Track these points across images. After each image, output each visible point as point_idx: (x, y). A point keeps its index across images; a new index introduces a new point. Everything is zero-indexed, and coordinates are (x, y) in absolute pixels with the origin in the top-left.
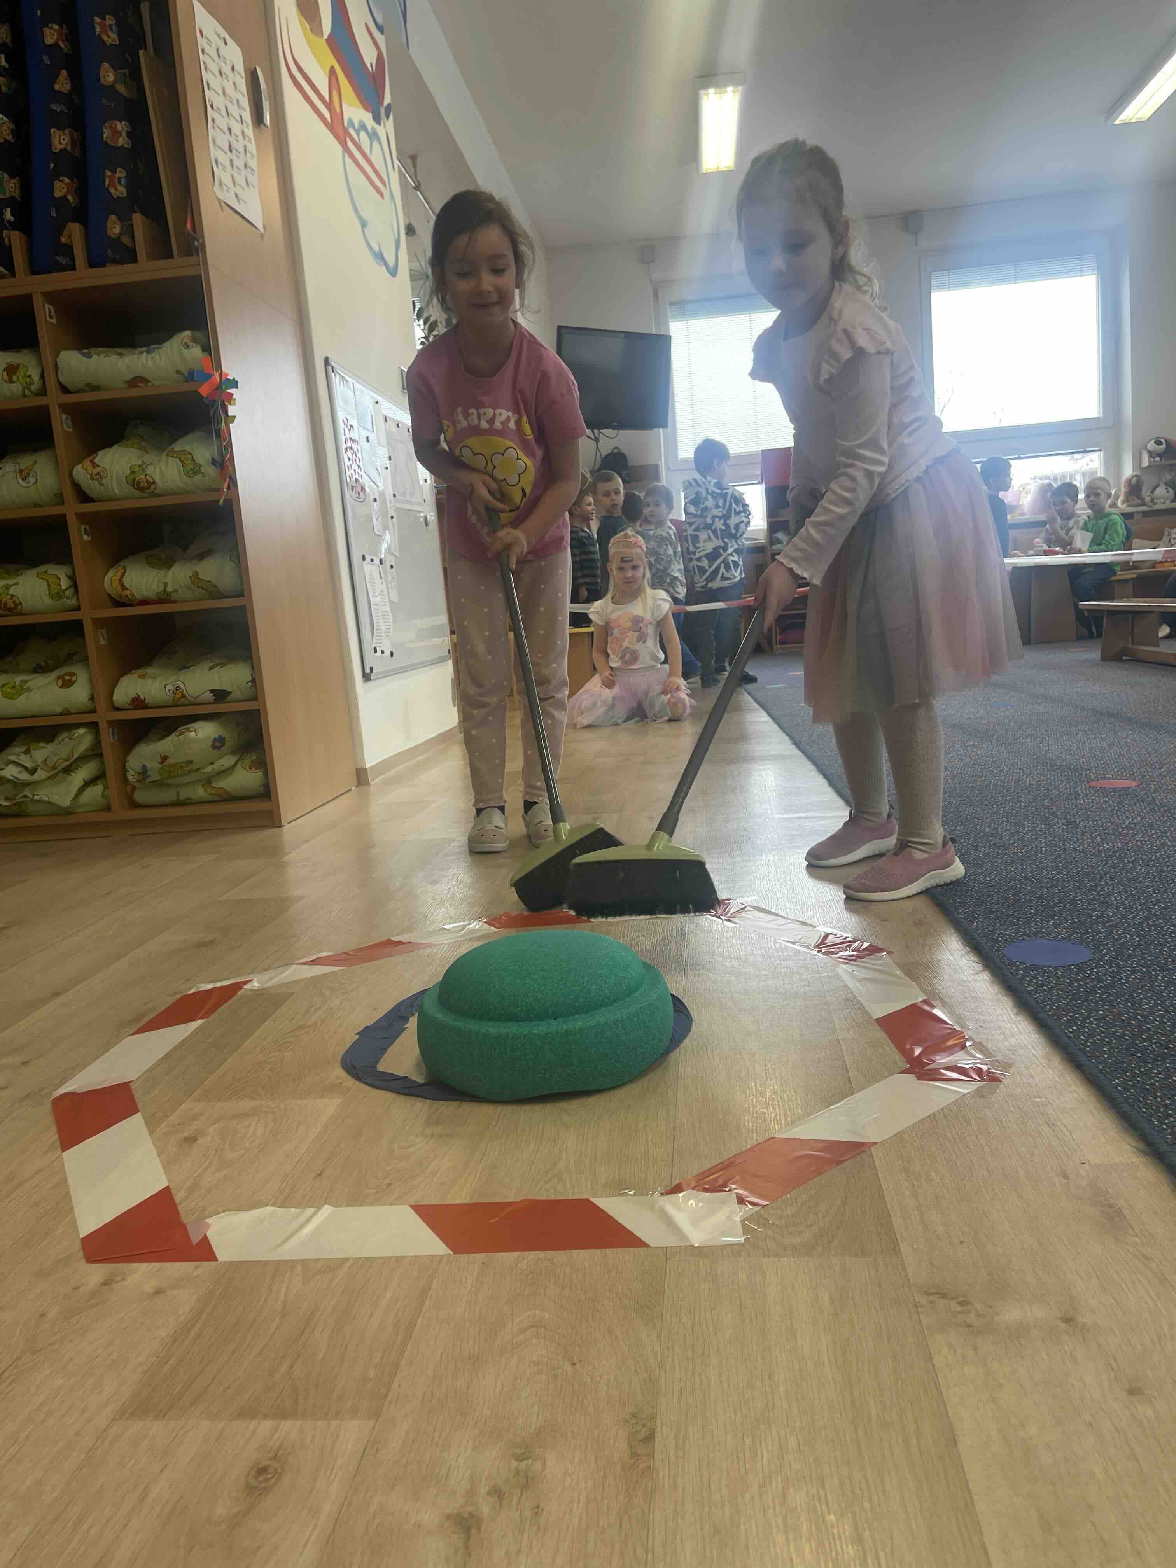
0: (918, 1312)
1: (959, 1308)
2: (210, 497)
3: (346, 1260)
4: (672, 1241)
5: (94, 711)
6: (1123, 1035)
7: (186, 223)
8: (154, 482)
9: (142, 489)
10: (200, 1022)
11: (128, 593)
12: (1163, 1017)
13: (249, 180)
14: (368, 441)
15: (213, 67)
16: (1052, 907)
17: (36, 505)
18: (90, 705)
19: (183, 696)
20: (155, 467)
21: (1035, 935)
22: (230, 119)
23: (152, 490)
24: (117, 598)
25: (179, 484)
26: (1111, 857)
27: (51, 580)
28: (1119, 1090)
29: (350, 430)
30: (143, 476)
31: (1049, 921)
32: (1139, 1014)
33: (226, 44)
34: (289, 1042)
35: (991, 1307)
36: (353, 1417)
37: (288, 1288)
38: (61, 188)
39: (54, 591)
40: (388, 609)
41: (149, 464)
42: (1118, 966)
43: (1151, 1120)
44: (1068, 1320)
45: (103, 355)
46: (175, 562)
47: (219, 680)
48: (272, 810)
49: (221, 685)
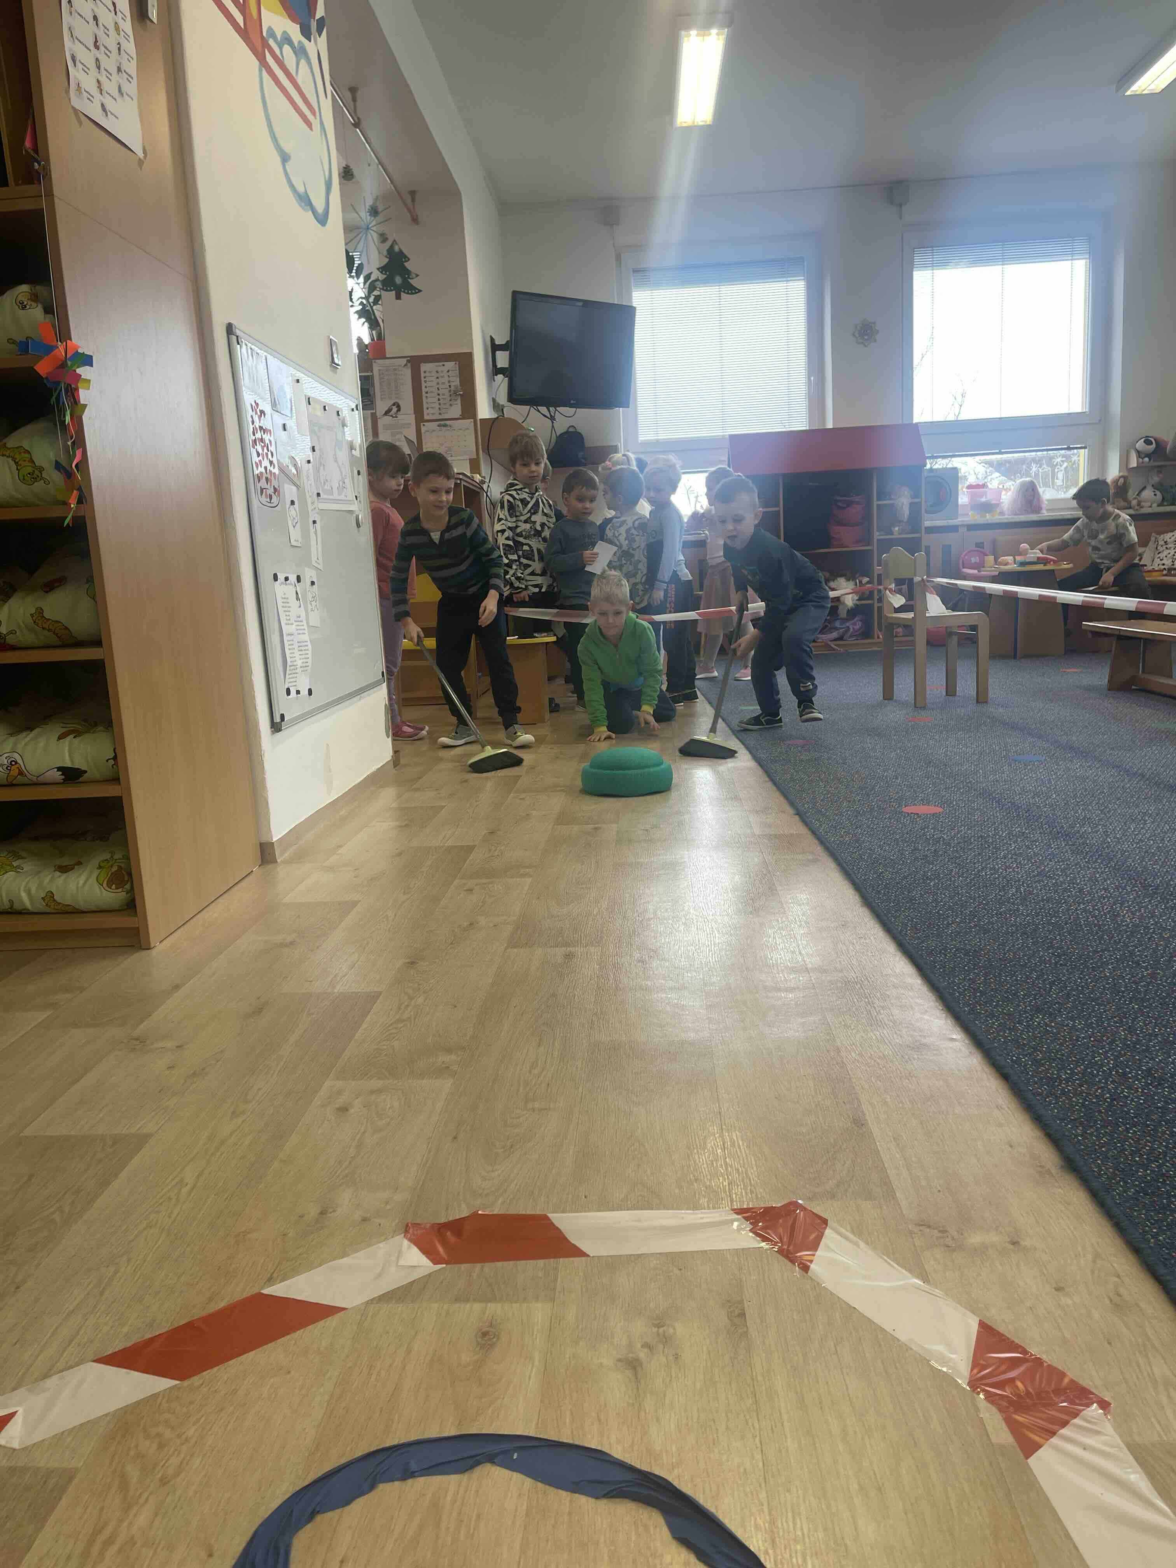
2: (55, 512)
7: (23, 139)
13: (124, 88)
14: (285, 429)
25: (14, 493)
29: (260, 417)
40: (306, 637)
46: (14, 592)
47: (70, 756)
48: (138, 928)
49: (72, 761)
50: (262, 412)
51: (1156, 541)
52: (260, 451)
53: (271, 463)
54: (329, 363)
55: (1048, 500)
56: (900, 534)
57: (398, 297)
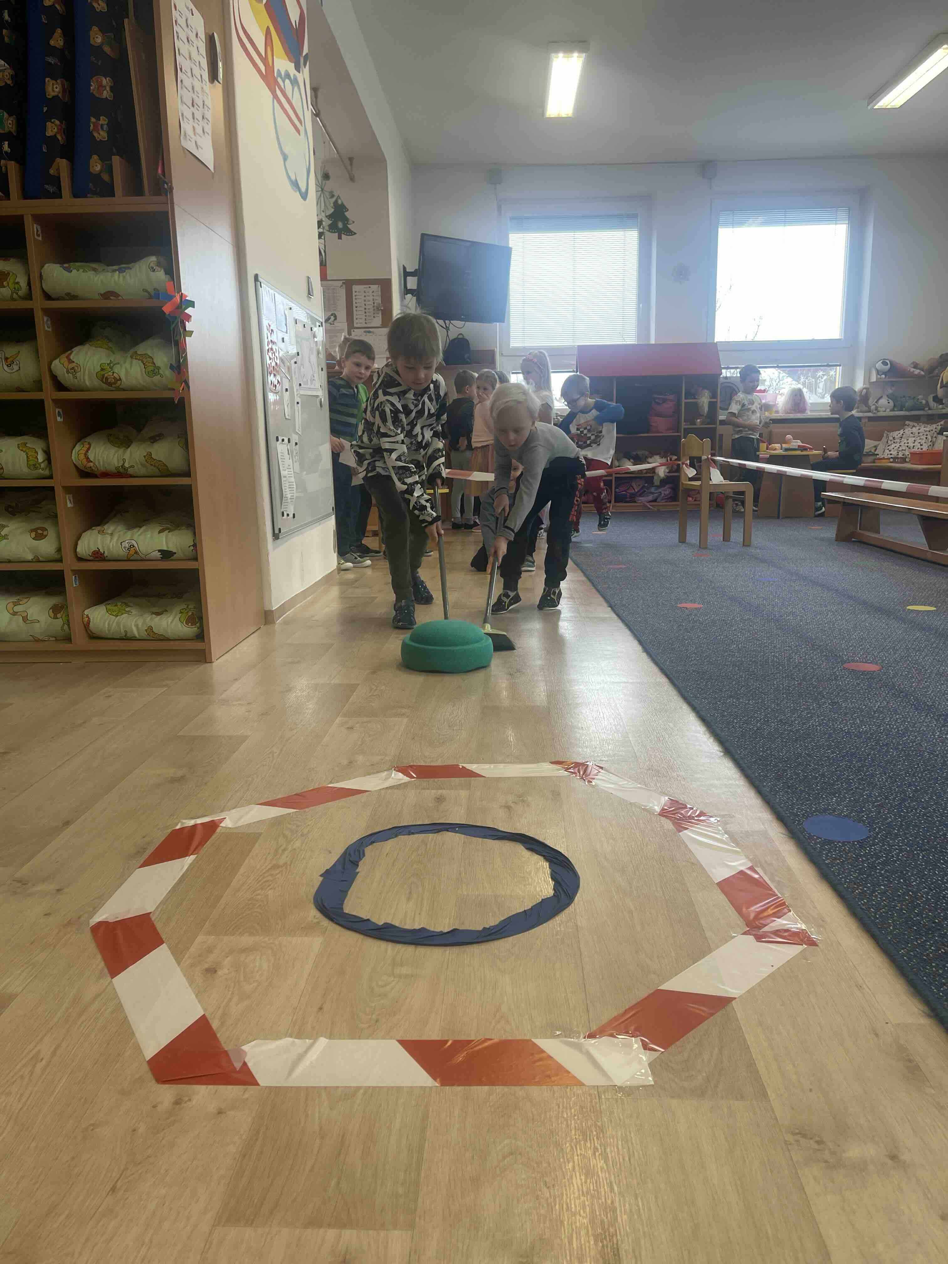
0: (788, 1150)
1: (816, 1146)
2: (167, 394)
3: (359, 1088)
4: (601, 1081)
5: (60, 560)
6: (902, 909)
7: (157, 169)
8: (120, 379)
9: (110, 384)
10: (192, 857)
11: (92, 464)
12: (927, 893)
13: (205, 130)
14: (283, 341)
15: (183, 36)
16: (833, 785)
17: (19, 390)
18: (57, 556)
19: (136, 552)
20: (121, 366)
21: (825, 810)
22: (193, 79)
23: (117, 385)
24: (82, 468)
25: (141, 382)
26: (869, 738)
27: (30, 453)
28: (905, 960)
29: (271, 334)
30: (110, 374)
31: (832, 799)
32: (910, 891)
33: (193, 15)
34: (268, 881)
35: (839, 1146)
36: (395, 1228)
37: (319, 1112)
38: (53, 128)
39: (31, 463)
40: (293, 479)
41: (116, 364)
42: (889, 845)
43: (931, 988)
44: (893, 1157)
45: (81, 270)
46: (132, 442)
47: (166, 542)
48: (205, 649)
49: (168, 547)
50: (272, 331)
51: (888, 437)
52: (271, 357)
53: (276, 363)
54: (307, 295)
55: (811, 404)
56: (702, 424)
57: (340, 238)
